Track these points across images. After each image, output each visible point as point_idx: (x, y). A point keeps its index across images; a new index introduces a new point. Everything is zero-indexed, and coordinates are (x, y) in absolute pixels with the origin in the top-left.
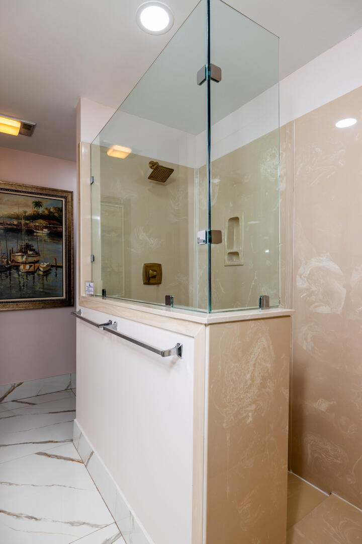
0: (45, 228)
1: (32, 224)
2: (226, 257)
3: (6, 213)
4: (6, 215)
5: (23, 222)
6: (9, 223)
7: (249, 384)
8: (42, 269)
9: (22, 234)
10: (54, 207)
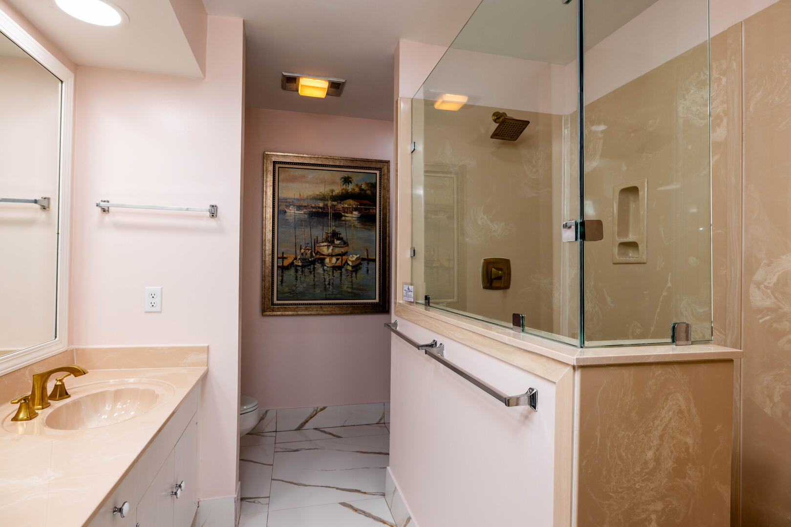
0: (355, 211)
1: (340, 206)
2: (616, 250)
3: (311, 193)
4: (310, 196)
5: (330, 203)
6: (313, 205)
7: (651, 467)
8: (350, 263)
9: (328, 219)
10: (366, 183)
